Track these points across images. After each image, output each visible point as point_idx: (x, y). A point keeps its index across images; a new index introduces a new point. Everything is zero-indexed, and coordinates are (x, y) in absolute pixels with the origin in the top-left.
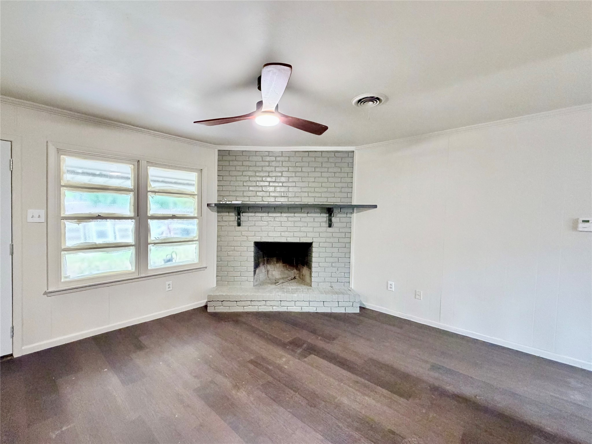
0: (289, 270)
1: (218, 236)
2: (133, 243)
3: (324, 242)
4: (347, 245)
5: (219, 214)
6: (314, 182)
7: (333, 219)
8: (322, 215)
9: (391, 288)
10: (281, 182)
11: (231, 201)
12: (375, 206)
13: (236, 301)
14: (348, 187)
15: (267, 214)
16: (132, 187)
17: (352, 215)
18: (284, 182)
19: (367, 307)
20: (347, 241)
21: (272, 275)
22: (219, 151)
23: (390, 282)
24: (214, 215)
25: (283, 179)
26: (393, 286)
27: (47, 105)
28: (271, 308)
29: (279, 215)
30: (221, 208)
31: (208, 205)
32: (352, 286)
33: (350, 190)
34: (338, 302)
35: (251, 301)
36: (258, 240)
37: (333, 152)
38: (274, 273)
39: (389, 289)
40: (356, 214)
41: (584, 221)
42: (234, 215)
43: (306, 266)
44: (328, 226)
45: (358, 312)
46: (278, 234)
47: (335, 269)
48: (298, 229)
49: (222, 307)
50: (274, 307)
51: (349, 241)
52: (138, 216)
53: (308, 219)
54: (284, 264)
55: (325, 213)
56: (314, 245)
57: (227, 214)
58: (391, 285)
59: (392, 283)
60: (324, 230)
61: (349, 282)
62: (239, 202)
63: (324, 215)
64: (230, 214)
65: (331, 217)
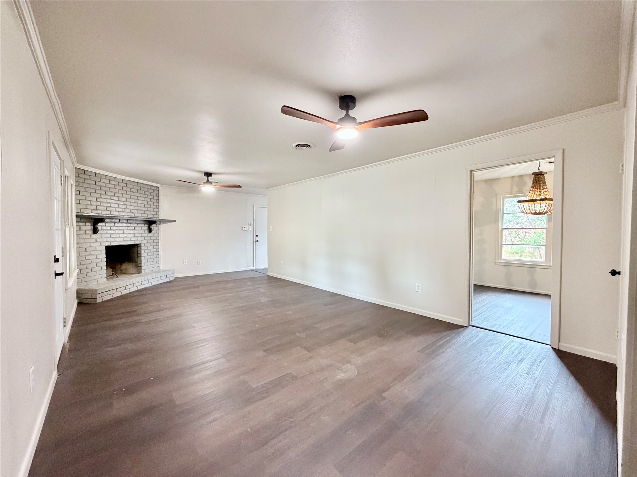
1: (78, 243)
3: (146, 243)
4: (157, 244)
5: (78, 224)
6: (141, 203)
10: (122, 201)
11: (89, 213)
12: (175, 221)
13: (117, 289)
14: (157, 208)
15: (114, 224)
17: (160, 225)
18: (124, 201)
22: (75, 168)
23: (185, 260)
25: (124, 199)
26: (187, 262)
29: (122, 225)
30: (81, 219)
31: (76, 216)
32: (162, 268)
33: (158, 210)
35: (126, 286)
36: (108, 244)
37: (149, 185)
39: (185, 263)
40: (162, 225)
41: (244, 227)
42: (90, 225)
44: (148, 232)
45: (174, 279)
46: (121, 239)
47: (152, 260)
48: (133, 235)
49: (107, 296)
51: (158, 242)
53: (138, 228)
55: (147, 224)
56: (142, 245)
57: (84, 224)
58: (186, 261)
59: (186, 260)
60: (147, 235)
61: (159, 266)
62: (95, 214)
63: (146, 225)
64: (87, 224)
65: (151, 227)
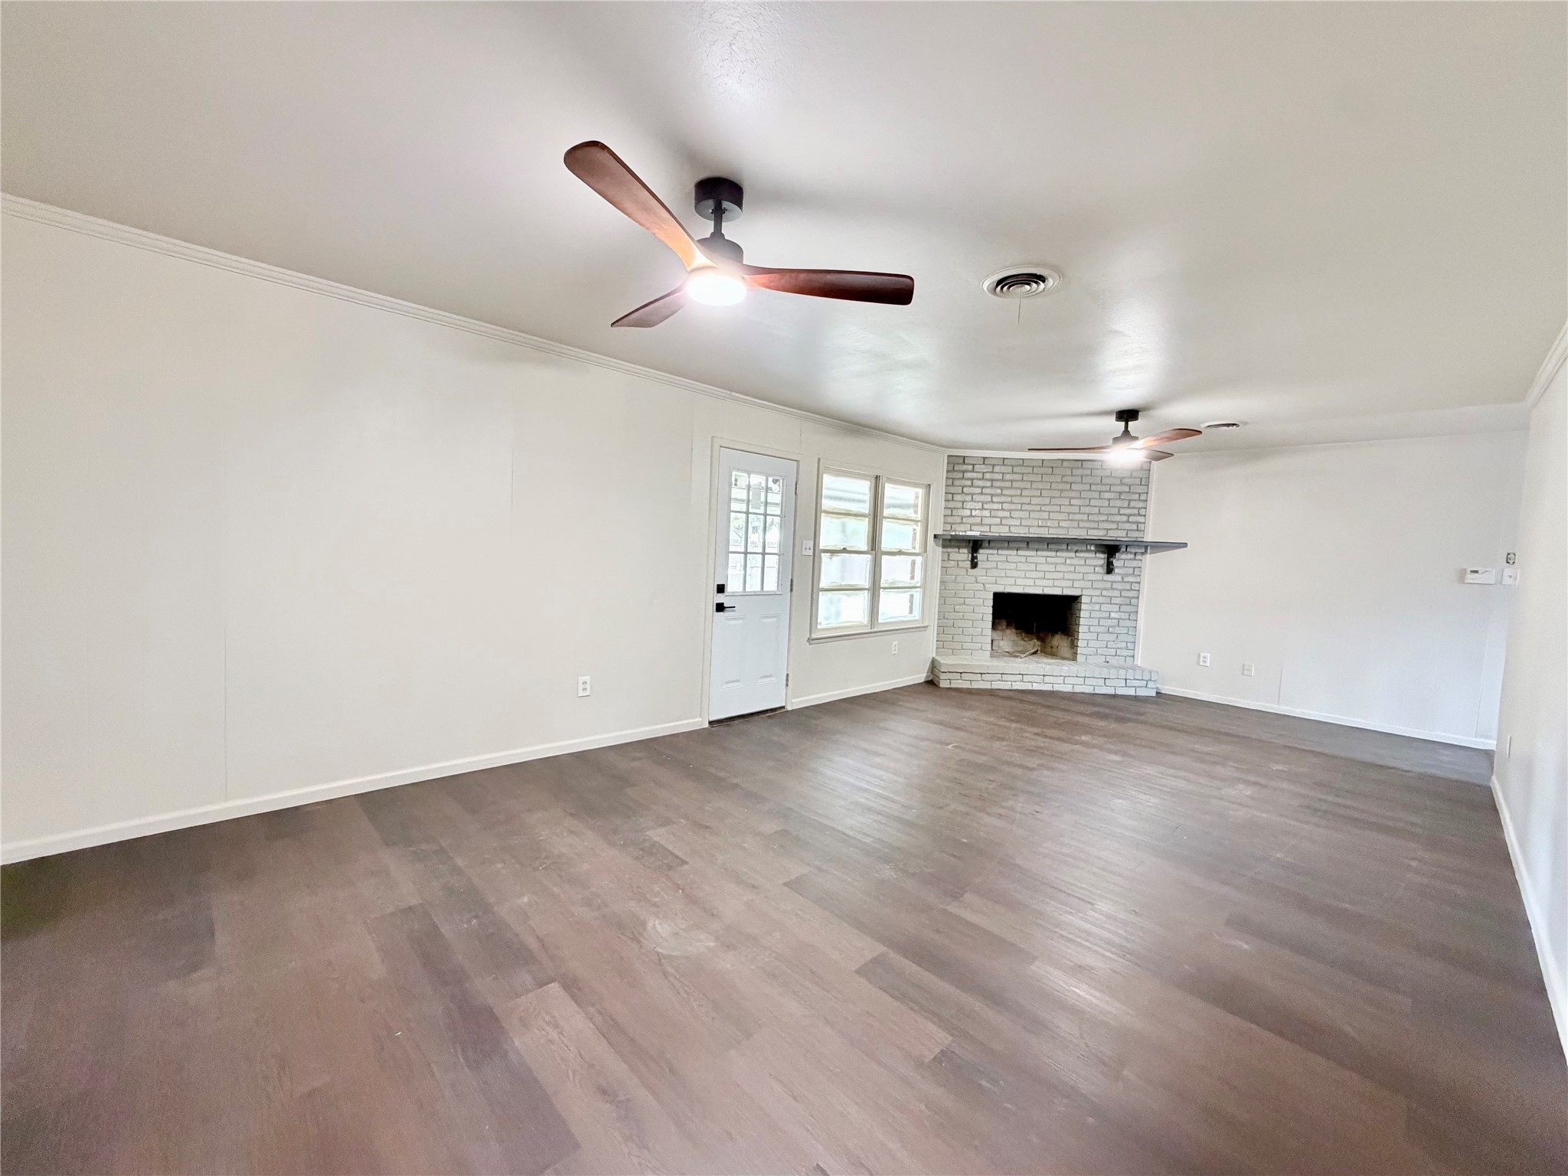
0: (1026, 639)
1: (942, 582)
2: (867, 587)
3: (1099, 596)
4: (1134, 601)
5: (945, 550)
6: (1089, 506)
7: (1116, 563)
8: (1098, 555)
9: (1205, 662)
10: (1038, 504)
11: (965, 532)
12: (1185, 545)
13: (981, 674)
14: (1139, 515)
15: (1015, 552)
16: (867, 512)
17: (1144, 556)
18: (1043, 505)
19: (1163, 692)
20: (1134, 596)
21: (999, 647)
22: (949, 456)
23: (1202, 654)
24: (936, 551)
25: (1043, 500)
26: (1209, 660)
27: (816, 413)
28: (1030, 684)
29: (1033, 553)
30: (950, 542)
31: (935, 536)
32: (1139, 662)
33: (1142, 519)
34: (1126, 679)
35: (1002, 674)
36: (1000, 589)
38: (1002, 643)
39: (1202, 663)
40: (1152, 555)
41: (1472, 571)
42: (968, 552)
43: (1060, 633)
44: (1104, 572)
45: (1155, 695)
46: (1031, 582)
47: (1113, 637)
48: (1061, 575)
49: (960, 681)
50: (1034, 684)
51: (1137, 596)
52: (872, 550)
53: (1075, 561)
54: (1018, 631)
55: (1103, 553)
56: (1084, 599)
57: (957, 550)
58: (1204, 657)
59: (1206, 654)
60: (1099, 577)
61: (1133, 657)
62: (975, 533)
63: (1102, 556)
64: (961, 550)
65: (1112, 559)
